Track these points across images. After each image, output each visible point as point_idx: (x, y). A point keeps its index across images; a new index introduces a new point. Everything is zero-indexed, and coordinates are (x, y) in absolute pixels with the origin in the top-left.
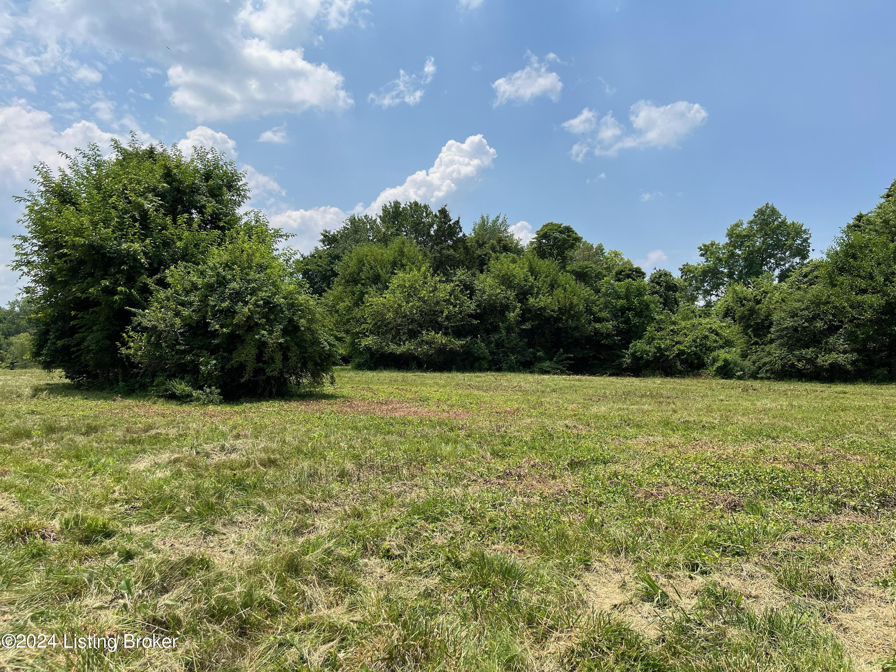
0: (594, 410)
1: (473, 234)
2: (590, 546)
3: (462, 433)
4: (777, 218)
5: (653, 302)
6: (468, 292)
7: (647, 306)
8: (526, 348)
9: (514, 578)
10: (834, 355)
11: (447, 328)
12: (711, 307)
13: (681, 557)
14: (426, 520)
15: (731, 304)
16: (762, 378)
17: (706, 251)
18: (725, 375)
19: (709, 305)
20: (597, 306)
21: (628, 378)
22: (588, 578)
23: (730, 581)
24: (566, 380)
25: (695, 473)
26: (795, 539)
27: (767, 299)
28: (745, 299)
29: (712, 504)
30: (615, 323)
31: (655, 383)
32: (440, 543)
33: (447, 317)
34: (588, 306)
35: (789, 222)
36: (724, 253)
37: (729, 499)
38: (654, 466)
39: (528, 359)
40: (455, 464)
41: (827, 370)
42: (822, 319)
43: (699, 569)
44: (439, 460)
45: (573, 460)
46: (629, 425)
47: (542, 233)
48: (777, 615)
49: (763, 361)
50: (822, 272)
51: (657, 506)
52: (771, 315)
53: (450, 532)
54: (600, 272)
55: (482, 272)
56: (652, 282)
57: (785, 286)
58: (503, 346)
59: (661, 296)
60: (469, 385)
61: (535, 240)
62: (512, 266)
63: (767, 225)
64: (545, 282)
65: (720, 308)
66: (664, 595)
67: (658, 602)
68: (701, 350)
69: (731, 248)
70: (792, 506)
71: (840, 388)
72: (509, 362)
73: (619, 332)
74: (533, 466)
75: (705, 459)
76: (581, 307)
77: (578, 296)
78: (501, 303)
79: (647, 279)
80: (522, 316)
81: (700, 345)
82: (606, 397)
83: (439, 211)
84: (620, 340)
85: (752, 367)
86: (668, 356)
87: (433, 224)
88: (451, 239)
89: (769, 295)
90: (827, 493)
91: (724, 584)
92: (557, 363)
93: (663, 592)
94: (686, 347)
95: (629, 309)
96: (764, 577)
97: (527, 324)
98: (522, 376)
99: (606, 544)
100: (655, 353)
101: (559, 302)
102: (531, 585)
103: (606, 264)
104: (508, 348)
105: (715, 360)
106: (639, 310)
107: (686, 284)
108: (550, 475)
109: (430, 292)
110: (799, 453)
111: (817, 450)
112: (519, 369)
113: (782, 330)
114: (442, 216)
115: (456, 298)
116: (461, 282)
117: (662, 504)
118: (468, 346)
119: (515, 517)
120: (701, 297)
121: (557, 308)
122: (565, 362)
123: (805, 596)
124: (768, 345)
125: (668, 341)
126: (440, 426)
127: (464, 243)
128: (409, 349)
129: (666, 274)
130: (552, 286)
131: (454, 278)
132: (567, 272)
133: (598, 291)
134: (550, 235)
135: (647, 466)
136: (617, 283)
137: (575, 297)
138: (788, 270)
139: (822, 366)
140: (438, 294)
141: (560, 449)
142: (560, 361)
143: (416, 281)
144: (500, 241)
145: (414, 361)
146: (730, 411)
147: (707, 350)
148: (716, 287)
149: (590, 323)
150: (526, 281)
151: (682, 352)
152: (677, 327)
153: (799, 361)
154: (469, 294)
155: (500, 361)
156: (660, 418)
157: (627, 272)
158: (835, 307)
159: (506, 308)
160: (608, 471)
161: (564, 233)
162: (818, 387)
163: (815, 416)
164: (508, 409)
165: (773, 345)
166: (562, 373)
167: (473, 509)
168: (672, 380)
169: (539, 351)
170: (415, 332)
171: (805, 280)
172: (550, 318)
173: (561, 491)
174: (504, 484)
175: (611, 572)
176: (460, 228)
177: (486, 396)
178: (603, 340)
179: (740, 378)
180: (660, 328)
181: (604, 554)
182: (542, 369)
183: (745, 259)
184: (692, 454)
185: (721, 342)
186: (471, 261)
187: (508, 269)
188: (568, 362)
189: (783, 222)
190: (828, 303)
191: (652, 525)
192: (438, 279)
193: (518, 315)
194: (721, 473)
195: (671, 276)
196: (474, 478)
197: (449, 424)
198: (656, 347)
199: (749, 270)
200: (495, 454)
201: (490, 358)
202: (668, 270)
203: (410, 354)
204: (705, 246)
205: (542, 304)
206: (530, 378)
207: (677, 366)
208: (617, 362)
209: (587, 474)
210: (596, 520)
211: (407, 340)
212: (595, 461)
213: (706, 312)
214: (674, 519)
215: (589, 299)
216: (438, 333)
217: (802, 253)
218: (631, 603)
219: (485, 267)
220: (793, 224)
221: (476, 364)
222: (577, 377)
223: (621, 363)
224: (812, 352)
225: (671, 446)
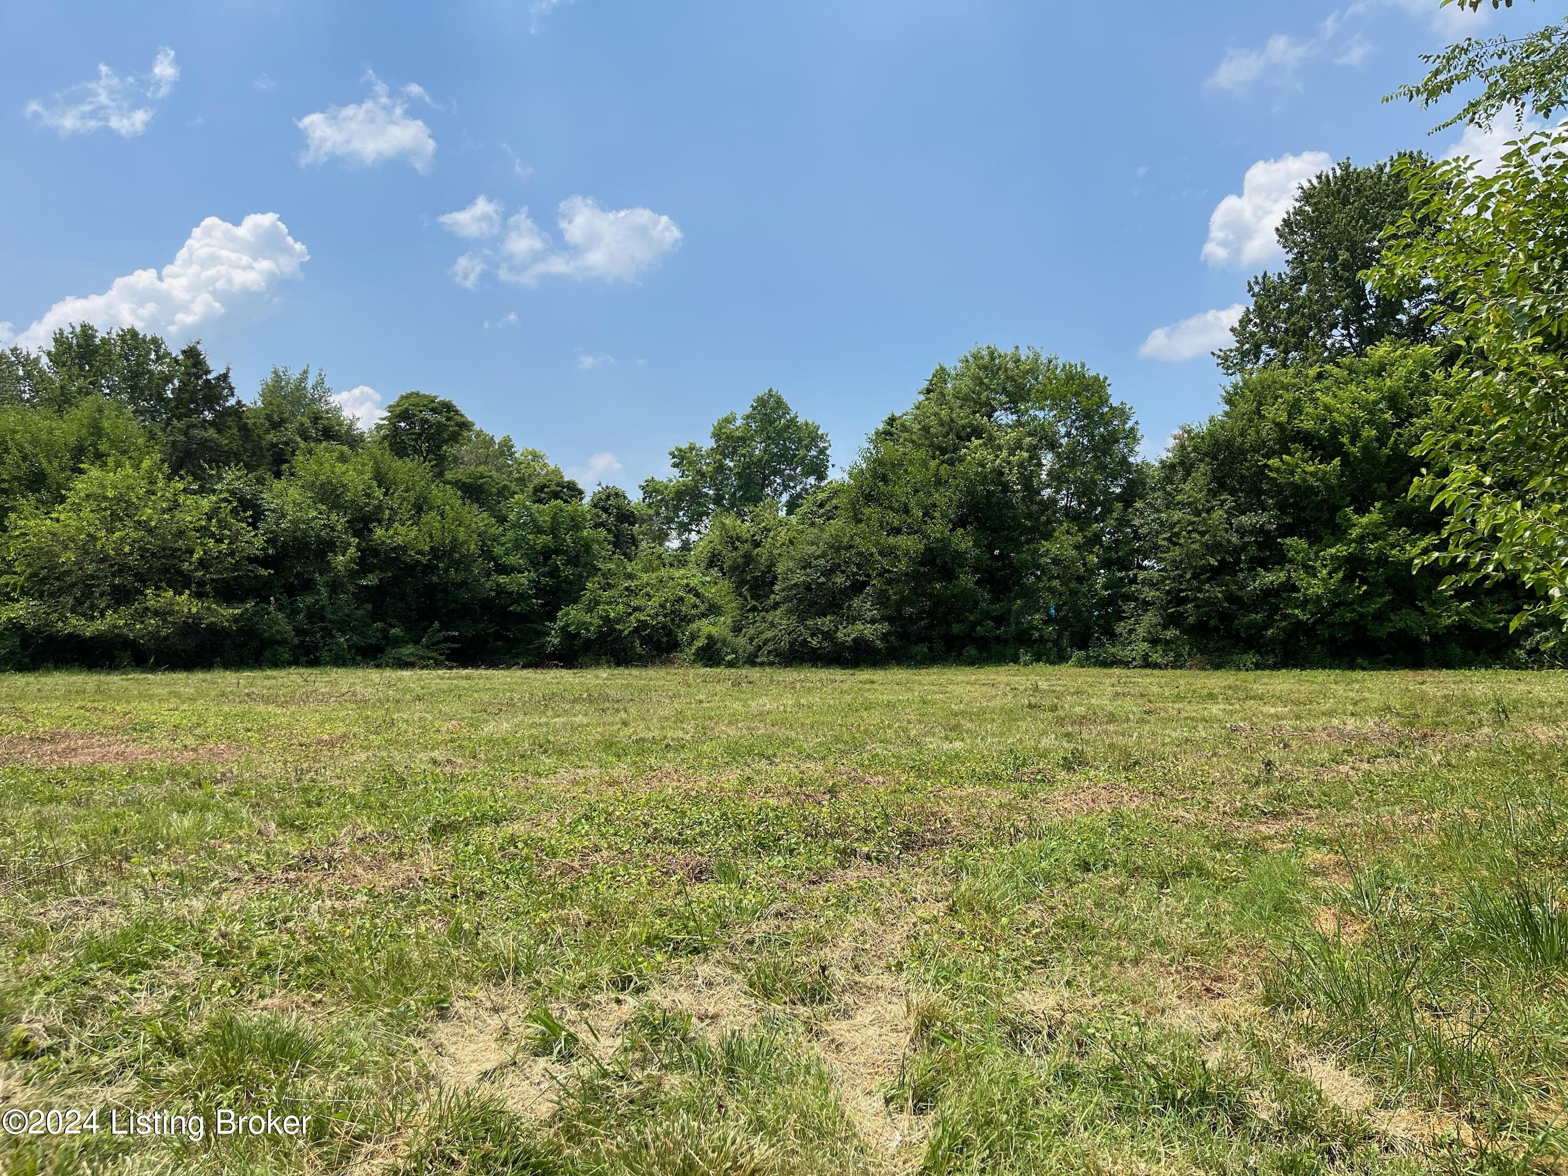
0: (488, 729)
1: (259, 403)
2: (450, 974)
3: (220, 790)
4: (784, 414)
5: (598, 542)
6: (249, 513)
7: (587, 548)
8: (369, 620)
9: (293, 1058)
10: (859, 626)
11: (201, 584)
12: (690, 550)
13: (605, 971)
14: (117, 970)
15: (719, 547)
16: (762, 664)
17: (682, 458)
18: (709, 660)
19: (686, 546)
20: (503, 545)
21: (554, 670)
22: (442, 1032)
23: (678, 997)
24: (442, 679)
25: (646, 825)
26: (781, 915)
27: (769, 540)
28: (738, 539)
29: (667, 873)
30: (533, 575)
31: (597, 677)
32: (146, 1011)
33: (201, 561)
34: (484, 544)
35: (801, 420)
36: (708, 464)
37: (694, 863)
38: (579, 820)
39: (373, 641)
40: (197, 853)
41: (850, 649)
42: (843, 572)
43: (632, 985)
44: (162, 846)
45: (438, 822)
46: (545, 752)
47: (398, 412)
48: (740, 1040)
49: (764, 637)
50: (842, 501)
51: (577, 887)
52: (774, 565)
53: (171, 987)
54: (505, 486)
55: (278, 475)
56: (595, 506)
57: (794, 519)
58: (322, 619)
59: (609, 531)
60: (248, 695)
61: (385, 422)
62: (340, 468)
63: (771, 423)
64: (404, 499)
65: (702, 552)
66: (572, 1039)
67: (559, 1052)
68: (673, 620)
69: (718, 457)
70: (783, 863)
71: (865, 675)
72: (334, 647)
73: (541, 591)
74: (361, 840)
75: (663, 801)
76: (473, 547)
77: (468, 527)
78: (318, 536)
79: (587, 500)
80: (362, 561)
81: (672, 612)
82: (514, 705)
83: (184, 352)
84: (542, 605)
85: (748, 646)
86: (621, 631)
87: (173, 377)
88: (211, 409)
89: (771, 534)
90: (833, 836)
91: (666, 1004)
92: (428, 647)
93: (570, 1034)
94: (649, 615)
95: (557, 552)
96: (728, 981)
97: (370, 576)
98: (360, 673)
99: (480, 965)
100: (599, 626)
101: (431, 536)
102: (329, 1064)
103: (518, 472)
104: (333, 622)
105: (694, 637)
106: (573, 554)
107: (651, 512)
108: (393, 853)
109: (164, 511)
110: (802, 779)
111: (826, 772)
112: (354, 659)
113: (789, 588)
114: (190, 362)
115: (222, 524)
116: (233, 493)
117: (587, 884)
118: (249, 619)
119: (314, 939)
120: (674, 534)
121: (427, 548)
122: (443, 646)
123: (785, 1003)
124: (771, 613)
125: (621, 607)
126: (173, 779)
127: (241, 418)
128: (115, 627)
129: (617, 495)
130: (419, 509)
131: (218, 487)
132: (446, 482)
133: (502, 520)
134: (414, 415)
135: (568, 821)
136: (536, 505)
137: (462, 529)
138: (799, 496)
139: (843, 643)
140: (182, 515)
141: (418, 804)
142: (433, 645)
143: (130, 488)
144: (316, 419)
145: (126, 651)
146: (711, 719)
147: (681, 620)
148: (697, 517)
149: (488, 574)
150: (368, 496)
151: (643, 625)
152: (636, 582)
153: (813, 635)
154: (251, 516)
155: (316, 647)
156: (599, 737)
157: (553, 488)
158: (860, 554)
159: (330, 545)
160: (499, 835)
161: (440, 413)
162: (838, 674)
163: (830, 719)
164: (325, 737)
165: (778, 612)
166: (438, 665)
167: (224, 936)
168: (626, 672)
169: (394, 627)
170: (128, 592)
171: (822, 511)
172: (415, 566)
173: (410, 880)
174: (299, 879)
175: (485, 1015)
176: (231, 389)
177: (280, 715)
178: (511, 604)
179: (731, 665)
180: (608, 584)
181: (476, 984)
182: (399, 659)
183: (739, 475)
184: (643, 795)
185: (703, 608)
186: (253, 454)
187: (333, 473)
188: (449, 645)
189: (793, 421)
190: (851, 547)
191: (564, 922)
192: (180, 486)
193: (352, 560)
194: (686, 821)
195: (625, 498)
196: (237, 875)
197: (194, 773)
198: (601, 617)
199: (745, 493)
200: (286, 824)
201: (296, 641)
202: (621, 487)
203: (117, 635)
204: (680, 450)
205: (399, 540)
206: (375, 675)
207: (635, 648)
208: (536, 643)
209: (461, 845)
210: (466, 926)
211: (108, 607)
212: (481, 820)
213: (680, 560)
214: (602, 906)
215: (486, 532)
216: (181, 594)
217: (818, 469)
218: (515, 1063)
219: (285, 467)
220: (807, 424)
221: (267, 654)
222: (464, 672)
223: (543, 645)
224: (830, 621)
225: (613, 783)
